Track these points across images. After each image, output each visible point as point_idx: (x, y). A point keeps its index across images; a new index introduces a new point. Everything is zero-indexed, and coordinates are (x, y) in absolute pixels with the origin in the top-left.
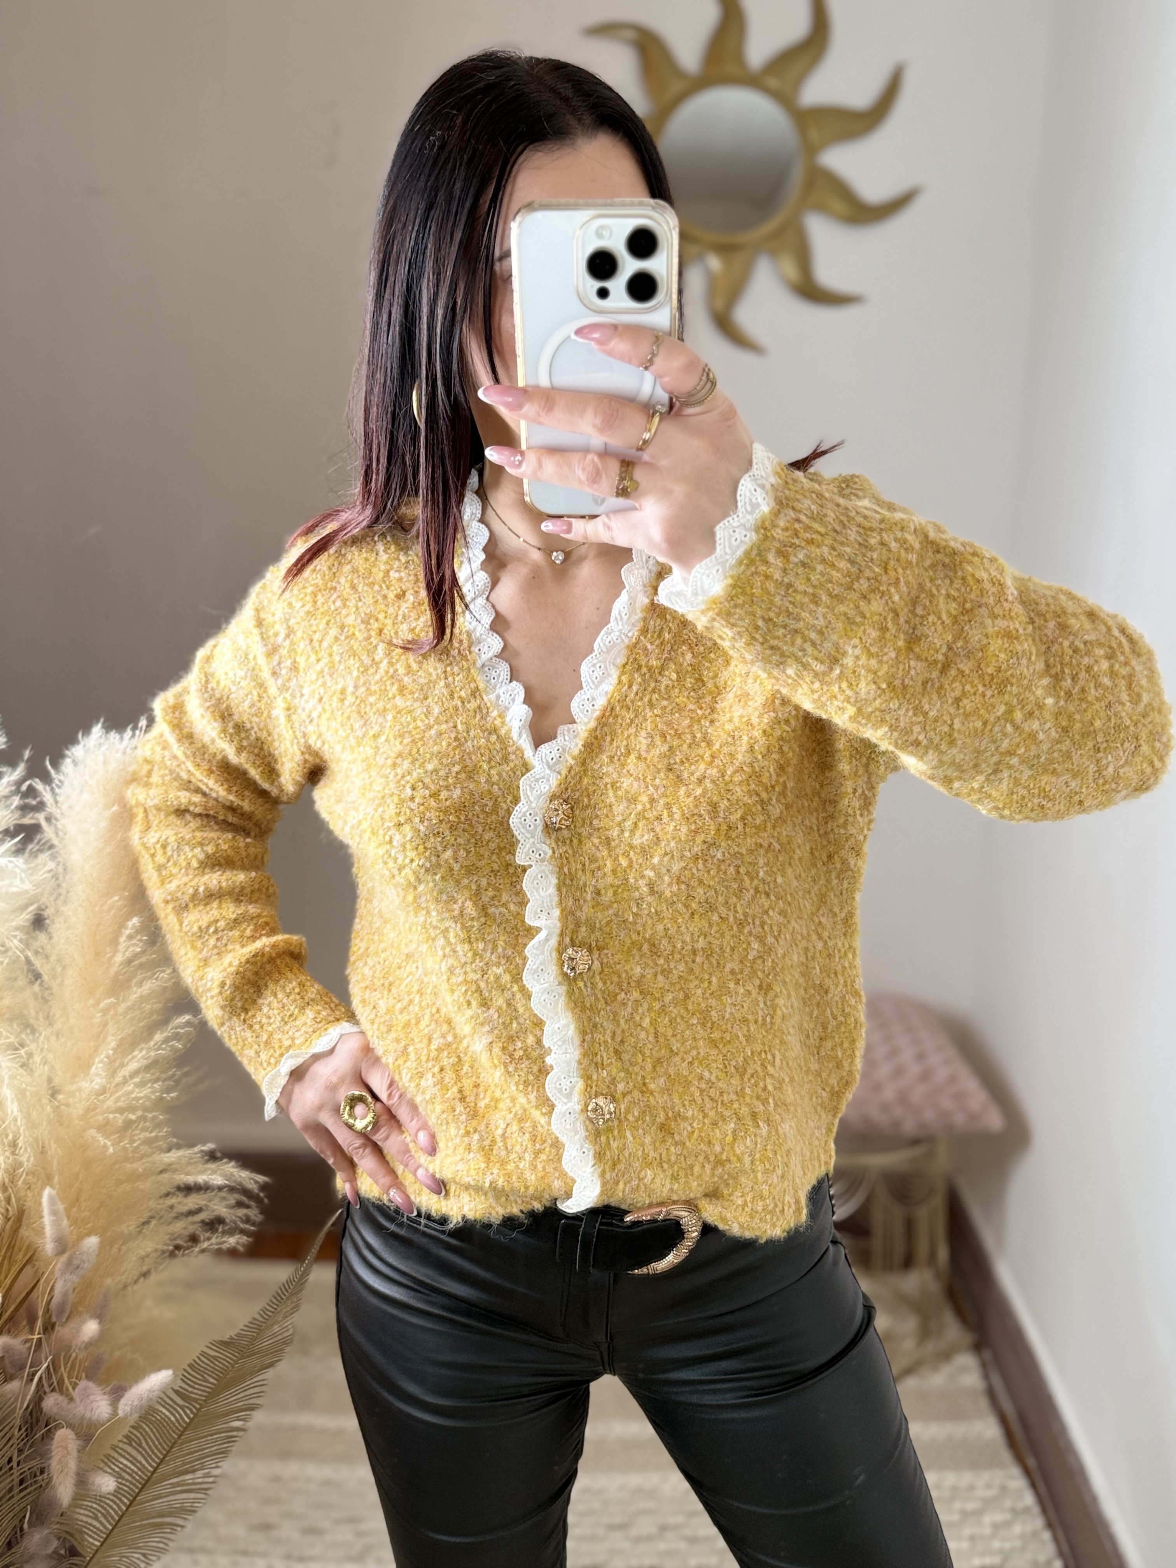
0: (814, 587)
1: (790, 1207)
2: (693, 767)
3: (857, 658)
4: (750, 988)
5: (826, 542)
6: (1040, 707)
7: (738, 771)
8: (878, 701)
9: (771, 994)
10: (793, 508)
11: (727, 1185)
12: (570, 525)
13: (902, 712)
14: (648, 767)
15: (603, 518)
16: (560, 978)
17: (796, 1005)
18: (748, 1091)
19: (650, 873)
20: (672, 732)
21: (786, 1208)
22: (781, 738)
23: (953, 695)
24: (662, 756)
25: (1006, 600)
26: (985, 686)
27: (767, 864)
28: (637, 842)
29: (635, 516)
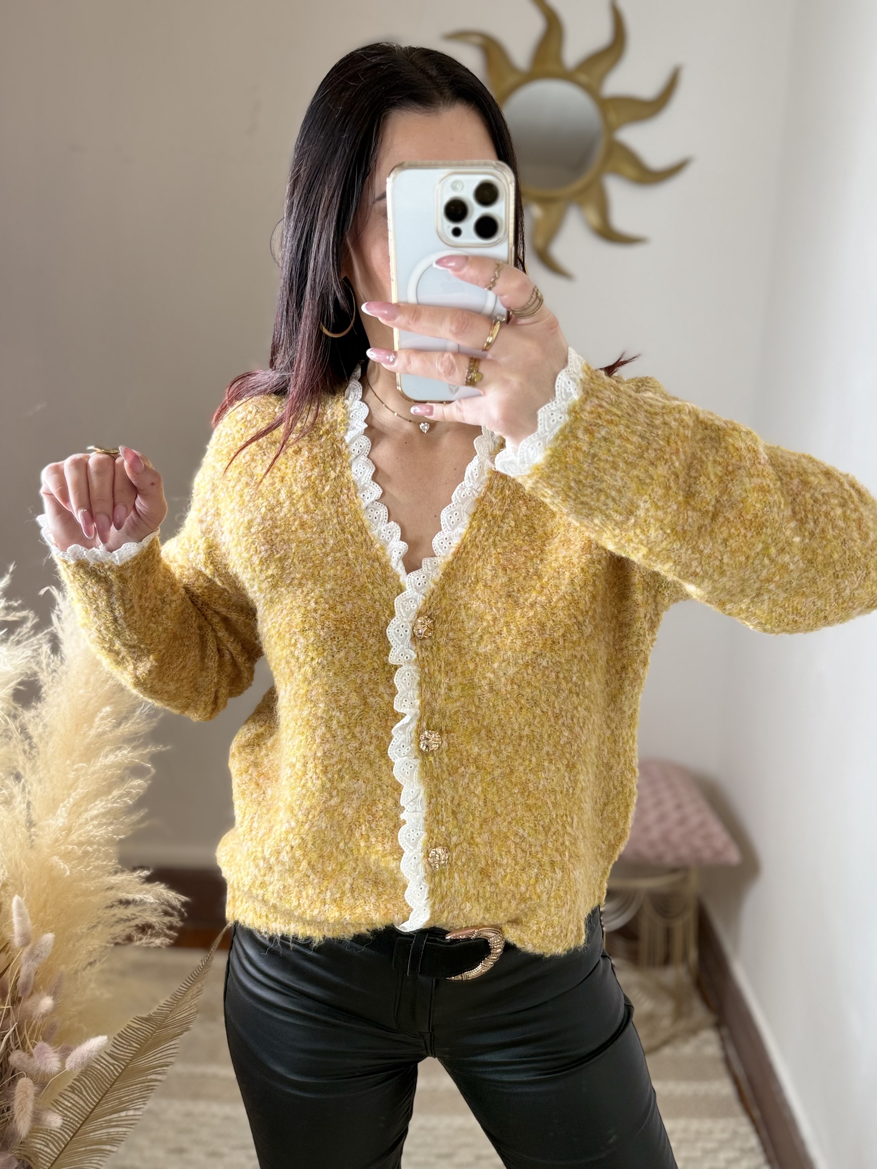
0: (613, 456)
1: (572, 933)
2: (527, 595)
3: (648, 510)
4: (560, 765)
5: (622, 422)
6: (790, 544)
7: (561, 599)
8: (665, 543)
9: (575, 770)
10: (597, 397)
11: (527, 915)
12: (432, 408)
13: (683, 551)
14: (493, 593)
15: (457, 402)
16: (416, 754)
18: (550, 845)
19: (490, 675)
20: (511, 567)
21: (569, 934)
22: (595, 575)
23: (721, 536)
24: (503, 585)
25: (760, 463)
26: (746, 529)
27: (578, 671)
29: (480, 401)
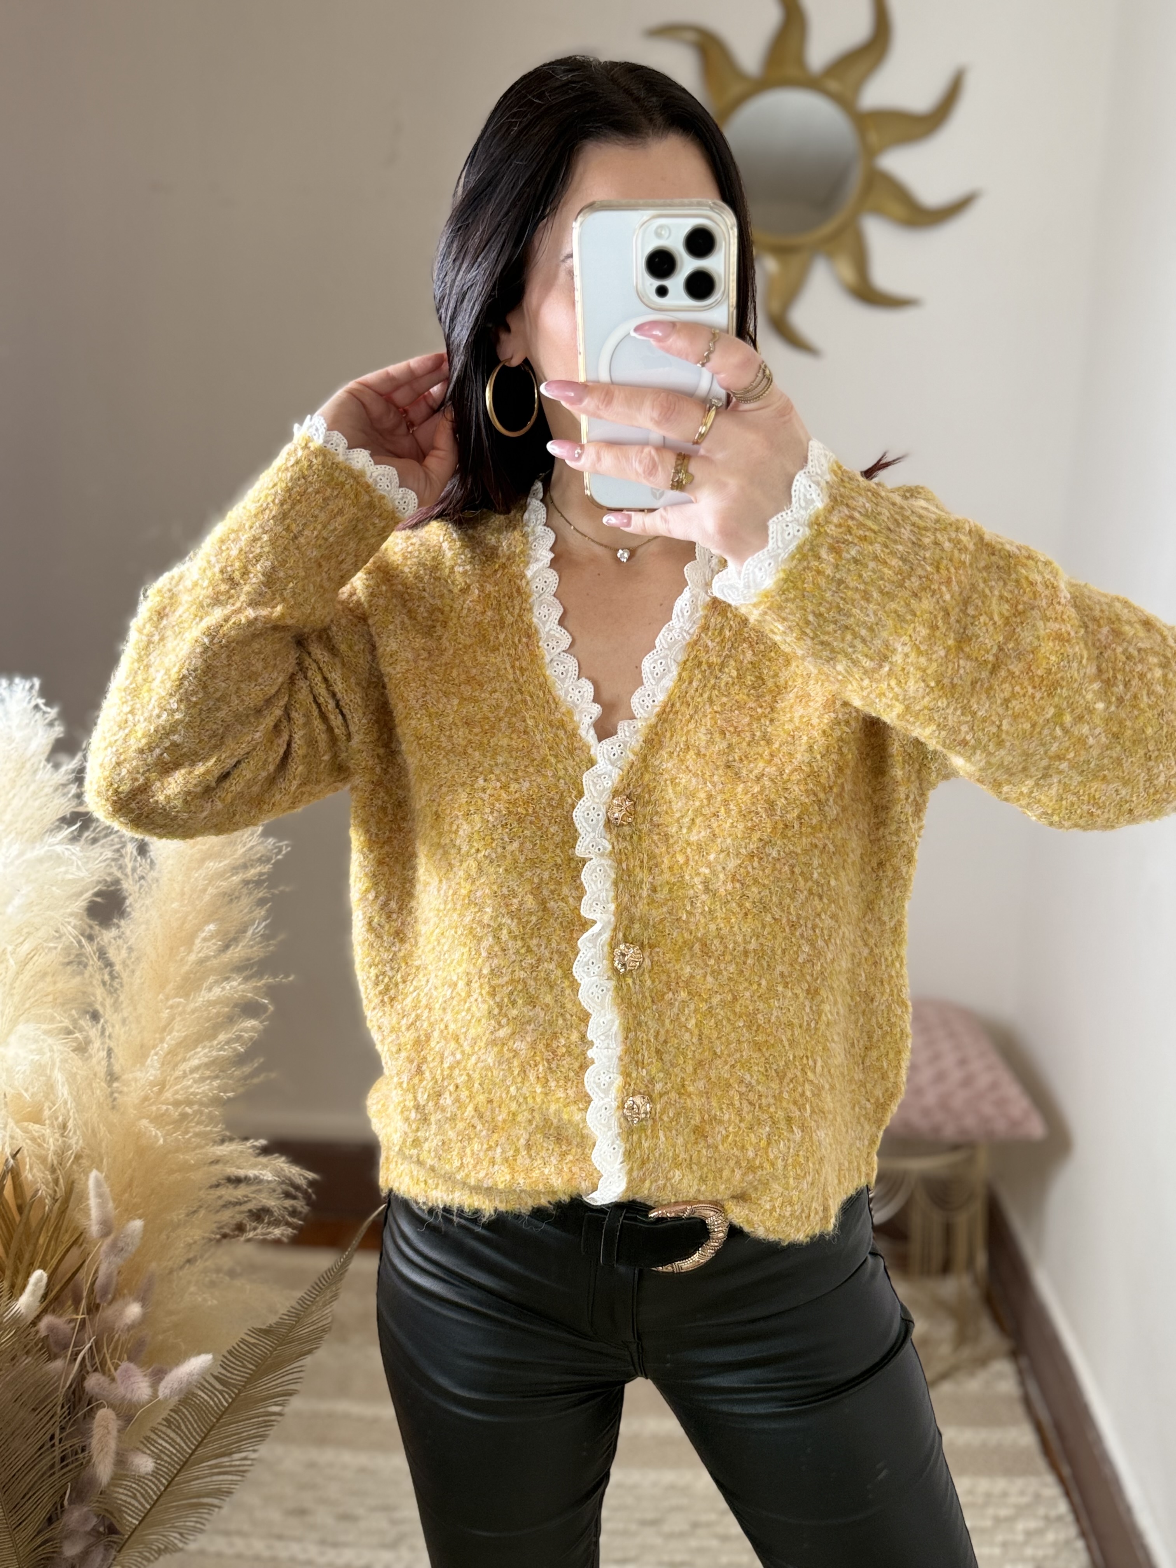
0: (866, 583)
1: (817, 1213)
2: (752, 765)
3: (906, 655)
4: (798, 991)
5: (879, 540)
6: (1091, 711)
7: (796, 770)
8: (927, 699)
9: (818, 998)
10: (847, 506)
11: (756, 1189)
12: (629, 518)
13: (950, 711)
14: (707, 764)
15: (661, 511)
16: (610, 973)
17: (842, 1011)
18: (786, 1095)
19: (706, 871)
20: (732, 729)
21: (812, 1215)
22: (841, 739)
23: (1002, 695)
24: (721, 753)
25: (1059, 603)
26: (1034, 687)
27: (821, 866)
28: (694, 838)
29: (691, 509)
